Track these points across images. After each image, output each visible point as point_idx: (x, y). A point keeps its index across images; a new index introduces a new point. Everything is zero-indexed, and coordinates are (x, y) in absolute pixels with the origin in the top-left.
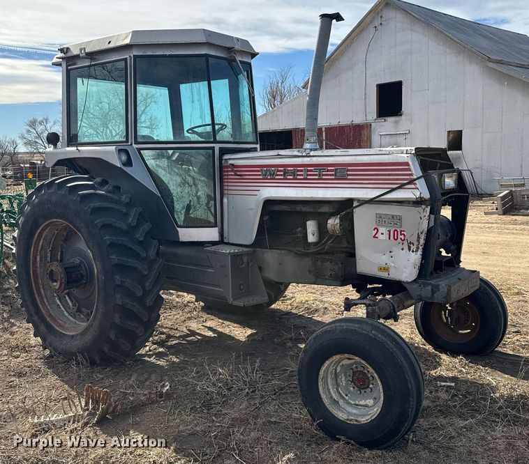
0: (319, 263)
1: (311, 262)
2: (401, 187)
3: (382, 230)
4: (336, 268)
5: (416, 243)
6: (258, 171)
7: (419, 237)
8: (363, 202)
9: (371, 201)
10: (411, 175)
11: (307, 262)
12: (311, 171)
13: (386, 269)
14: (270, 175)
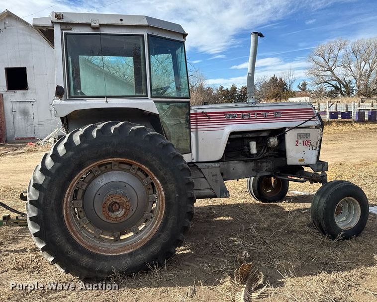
0: (259, 164)
1: (254, 165)
2: (310, 120)
3: (300, 141)
4: (269, 165)
5: (315, 146)
6: (224, 115)
7: (317, 143)
8: (291, 129)
9: (296, 128)
10: (314, 114)
11: (252, 165)
12: (260, 114)
13: (303, 160)
14: (233, 117)
